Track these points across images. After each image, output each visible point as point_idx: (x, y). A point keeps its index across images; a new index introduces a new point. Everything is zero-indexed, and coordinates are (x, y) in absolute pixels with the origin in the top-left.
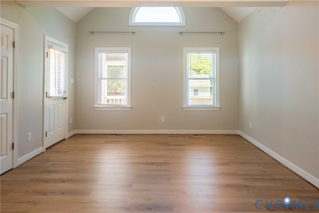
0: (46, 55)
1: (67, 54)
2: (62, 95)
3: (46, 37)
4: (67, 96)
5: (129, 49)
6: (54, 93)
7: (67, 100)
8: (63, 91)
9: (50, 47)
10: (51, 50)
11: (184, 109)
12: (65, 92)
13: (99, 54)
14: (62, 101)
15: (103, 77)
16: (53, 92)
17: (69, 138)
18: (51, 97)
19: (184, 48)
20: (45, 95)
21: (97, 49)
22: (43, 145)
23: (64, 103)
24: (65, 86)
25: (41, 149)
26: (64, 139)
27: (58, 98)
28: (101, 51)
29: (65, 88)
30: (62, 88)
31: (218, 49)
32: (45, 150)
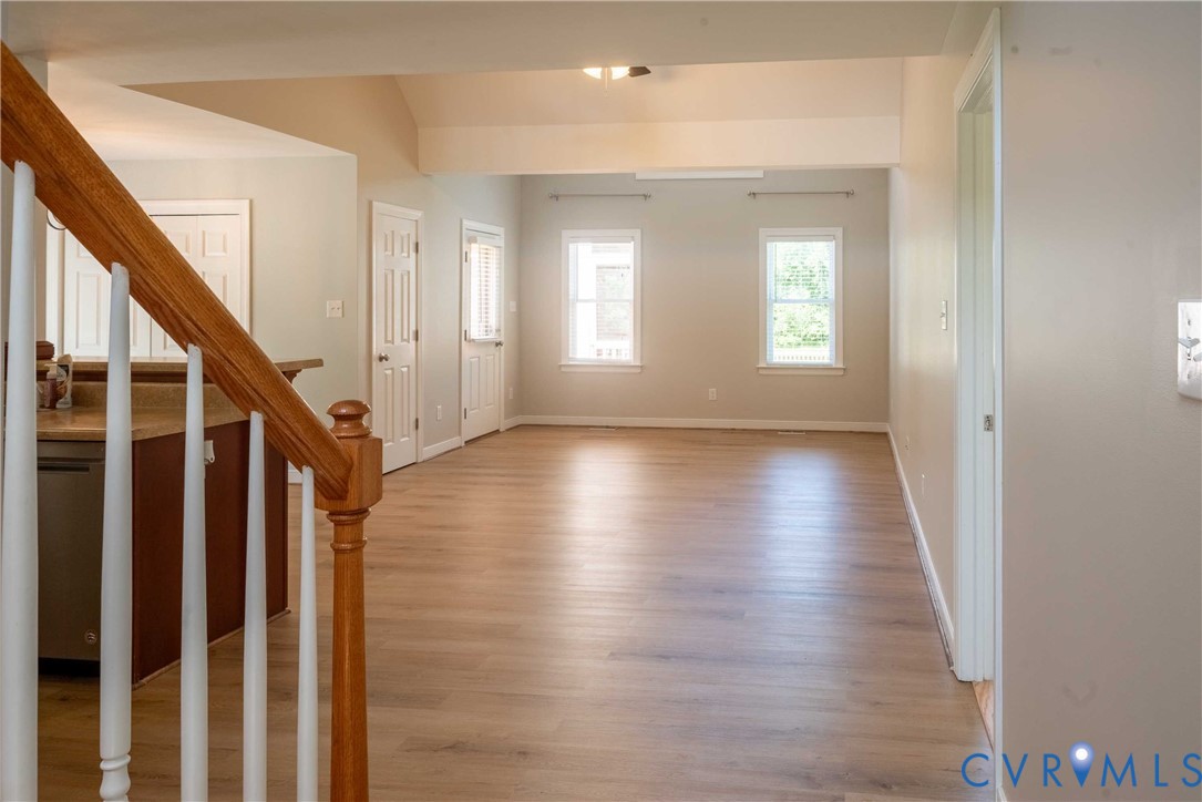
0: (464, 258)
1: (503, 249)
2: (492, 336)
3: (465, 222)
4: (502, 339)
5: (637, 233)
6: (477, 334)
7: (502, 348)
8: (494, 328)
9: (472, 240)
10: (473, 245)
11: (761, 372)
12: (498, 330)
13: (571, 246)
14: (493, 349)
15: (580, 297)
16: (476, 332)
17: (508, 430)
18: (473, 340)
19: (761, 230)
20: (463, 335)
21: (566, 234)
22: (460, 434)
23: (497, 354)
24: (500, 317)
25: (456, 442)
26: (497, 432)
27: (485, 344)
28: (576, 239)
29: (500, 321)
30: (493, 322)
31: (839, 232)
32: (463, 444)
